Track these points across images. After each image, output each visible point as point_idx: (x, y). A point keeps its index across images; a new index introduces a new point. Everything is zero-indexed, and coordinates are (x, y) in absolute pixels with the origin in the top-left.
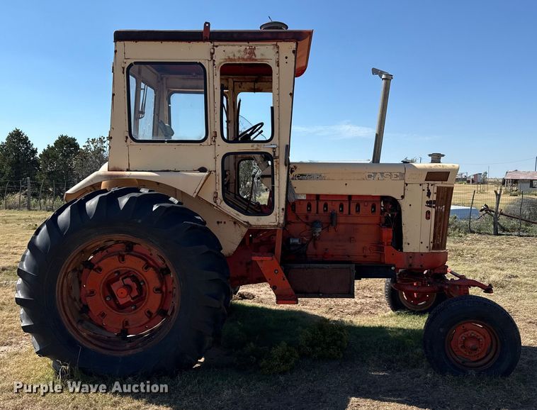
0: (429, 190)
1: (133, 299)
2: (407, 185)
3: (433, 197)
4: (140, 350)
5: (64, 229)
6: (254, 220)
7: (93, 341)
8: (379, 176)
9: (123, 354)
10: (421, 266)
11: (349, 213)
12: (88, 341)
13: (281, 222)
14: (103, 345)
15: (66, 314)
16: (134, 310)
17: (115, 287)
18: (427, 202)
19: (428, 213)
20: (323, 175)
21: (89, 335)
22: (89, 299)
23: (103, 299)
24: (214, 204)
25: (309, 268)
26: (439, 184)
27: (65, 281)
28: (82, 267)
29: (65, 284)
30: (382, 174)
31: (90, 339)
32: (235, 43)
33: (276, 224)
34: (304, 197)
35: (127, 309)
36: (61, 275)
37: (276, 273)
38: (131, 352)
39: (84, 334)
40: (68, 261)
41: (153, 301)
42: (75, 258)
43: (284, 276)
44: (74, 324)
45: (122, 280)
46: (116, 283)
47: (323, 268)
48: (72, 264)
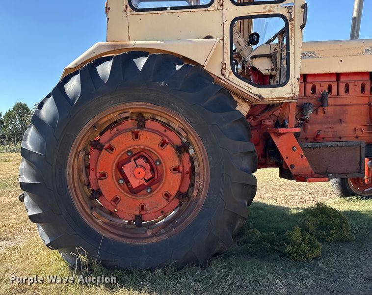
1: (147, 181)
4: (164, 237)
5: (75, 98)
6: (268, 93)
7: (109, 228)
9: (145, 242)
11: (338, 94)
12: (105, 229)
13: (297, 93)
14: (122, 233)
15: (78, 199)
16: (150, 192)
17: (127, 169)
20: (316, 53)
21: (105, 223)
22: (100, 182)
23: (116, 183)
24: (222, 77)
25: (317, 147)
27: (76, 162)
28: (89, 148)
29: (76, 166)
31: (106, 227)
33: (292, 95)
35: (142, 192)
36: (72, 155)
37: (294, 150)
38: (154, 240)
39: (99, 222)
40: (79, 137)
41: (172, 183)
42: (86, 133)
43: (303, 154)
44: (88, 211)
45: (135, 160)
46: (129, 164)
47: (331, 147)
48: (83, 142)
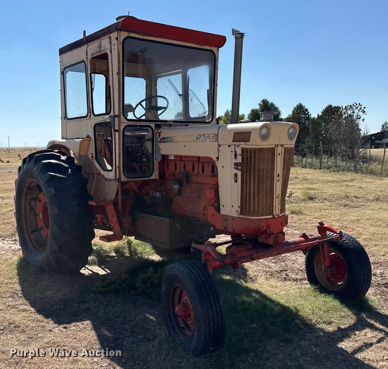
0: (235, 152)
2: (220, 146)
3: (239, 160)
8: (202, 137)
10: (234, 230)
11: (198, 173)
18: (235, 164)
19: (236, 175)
20: (173, 138)
26: (243, 145)
30: (204, 135)
32: (94, 42)
33: (114, 178)
34: (173, 158)
37: (113, 217)
43: (117, 220)
